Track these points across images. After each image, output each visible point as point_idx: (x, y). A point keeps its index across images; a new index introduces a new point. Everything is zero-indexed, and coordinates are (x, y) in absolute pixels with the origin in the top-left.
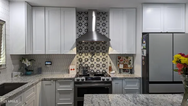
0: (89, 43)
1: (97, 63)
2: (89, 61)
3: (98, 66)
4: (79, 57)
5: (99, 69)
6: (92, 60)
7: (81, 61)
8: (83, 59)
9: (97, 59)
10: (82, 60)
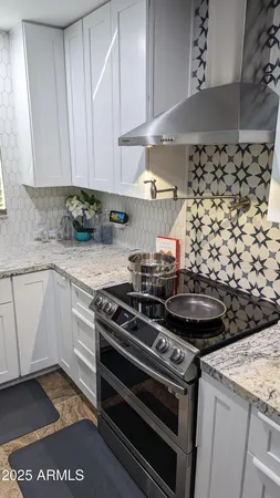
0: (232, 150)
1: (256, 251)
2: (226, 234)
3: (258, 266)
4: (194, 210)
5: (261, 281)
6: (237, 232)
7: (197, 229)
8: (206, 220)
9: (258, 232)
10: (202, 224)
